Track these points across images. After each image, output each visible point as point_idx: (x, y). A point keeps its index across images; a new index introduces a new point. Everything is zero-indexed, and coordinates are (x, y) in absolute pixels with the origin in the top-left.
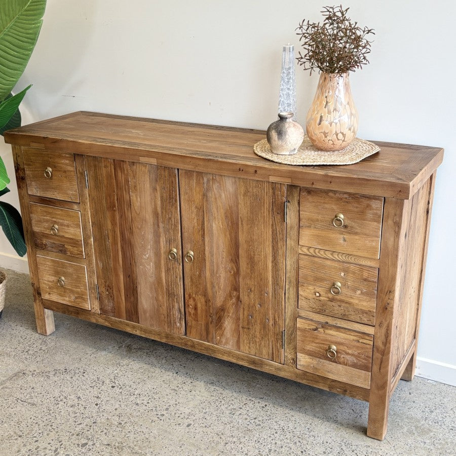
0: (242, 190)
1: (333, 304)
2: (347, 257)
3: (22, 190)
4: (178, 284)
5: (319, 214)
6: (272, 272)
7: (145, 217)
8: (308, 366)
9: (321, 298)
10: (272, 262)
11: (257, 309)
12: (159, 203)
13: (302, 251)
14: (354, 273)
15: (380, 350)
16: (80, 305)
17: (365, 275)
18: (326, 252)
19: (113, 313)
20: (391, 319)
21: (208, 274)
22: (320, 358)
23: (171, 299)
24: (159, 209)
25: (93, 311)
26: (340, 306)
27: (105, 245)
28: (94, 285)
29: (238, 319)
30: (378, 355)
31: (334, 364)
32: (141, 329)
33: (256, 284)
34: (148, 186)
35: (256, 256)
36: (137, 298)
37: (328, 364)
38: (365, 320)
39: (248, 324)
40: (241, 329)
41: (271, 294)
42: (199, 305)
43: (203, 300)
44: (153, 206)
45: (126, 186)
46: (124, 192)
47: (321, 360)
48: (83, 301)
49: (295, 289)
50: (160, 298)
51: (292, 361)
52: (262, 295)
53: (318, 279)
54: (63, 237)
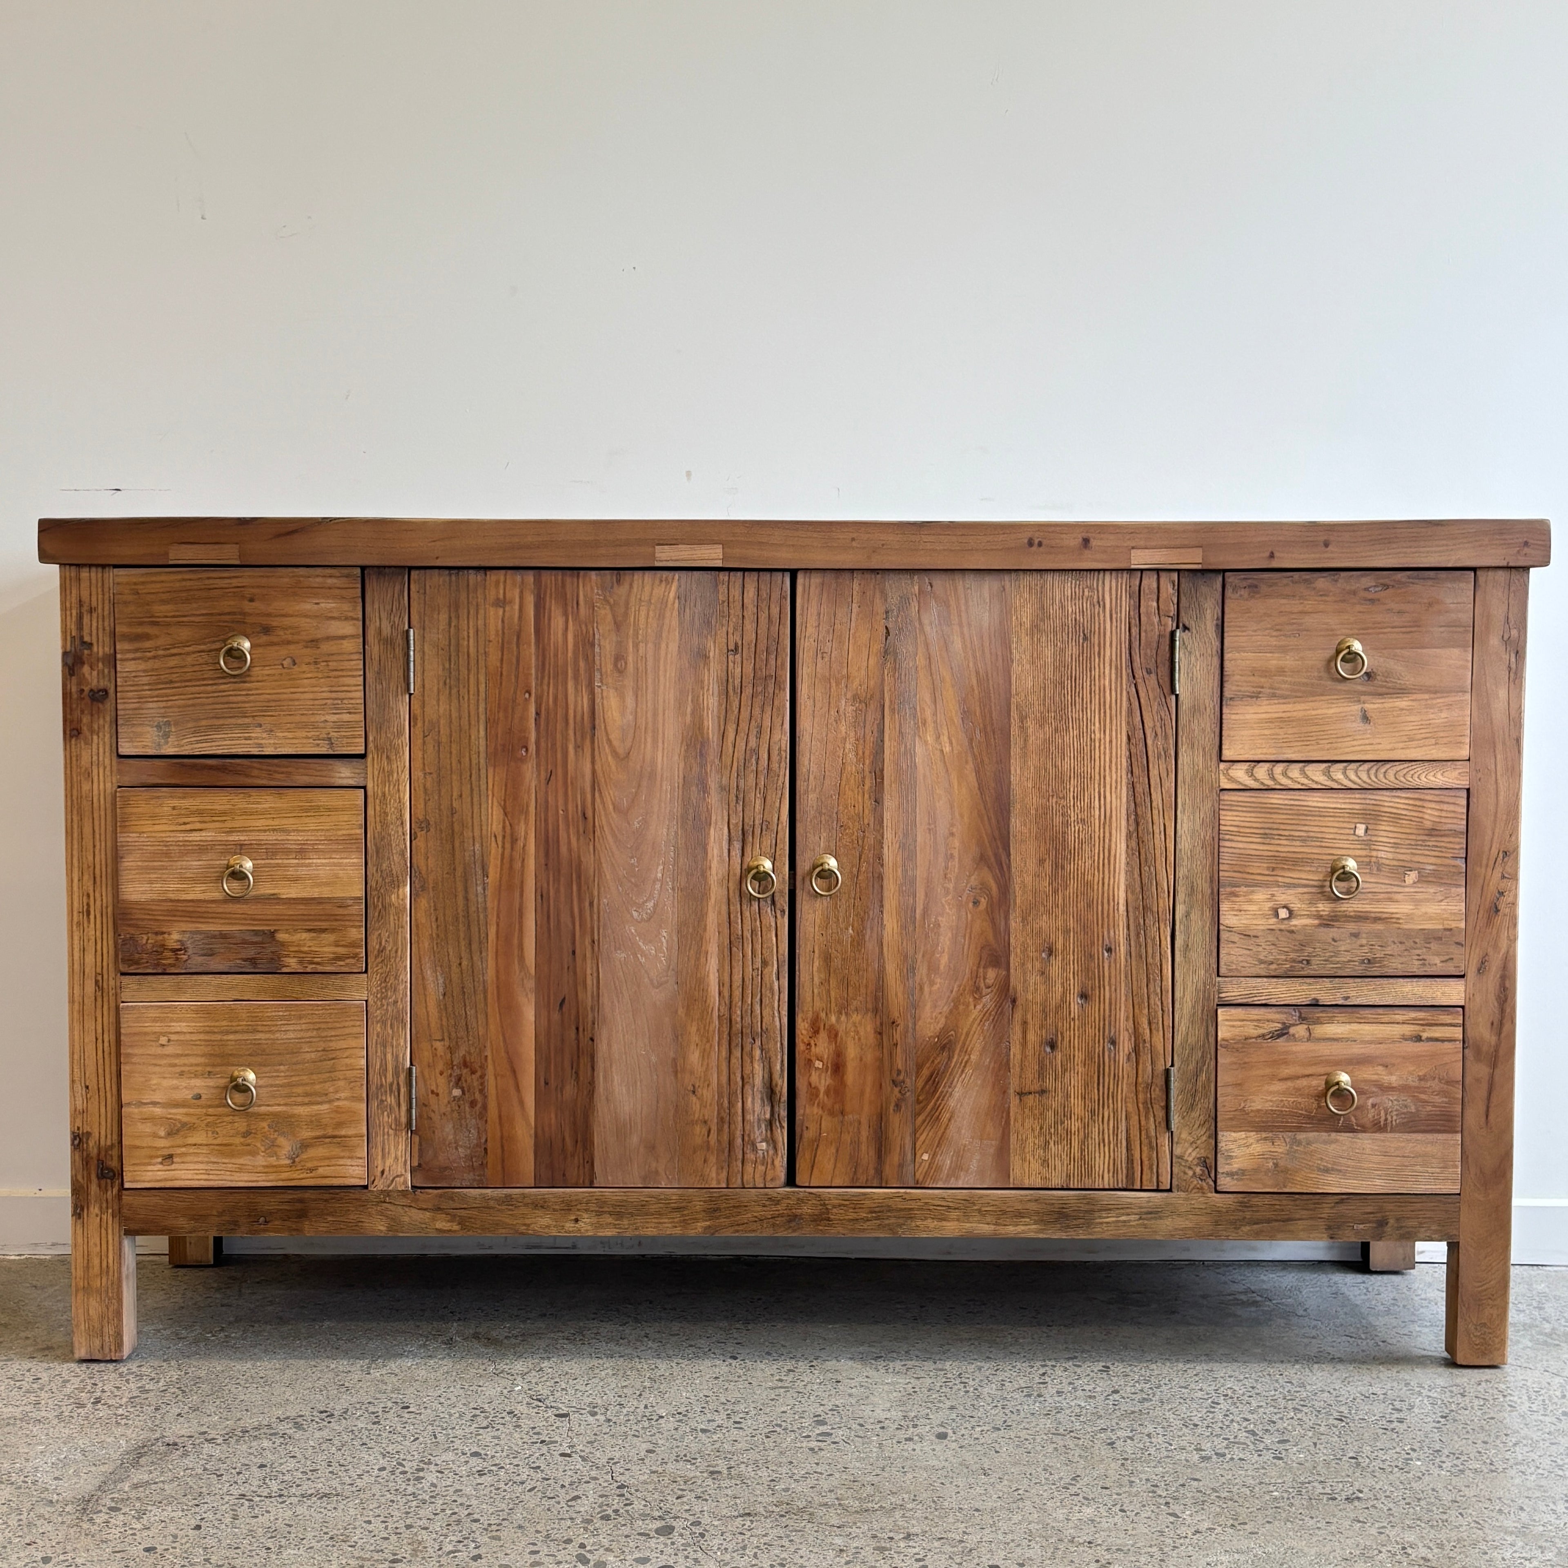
0: (1026, 615)
1: (1333, 932)
2: (1373, 772)
3: (89, 743)
4: (772, 990)
5: (1284, 649)
6: (1129, 872)
7: (653, 762)
8: (1256, 1170)
9: (1294, 922)
10: (1129, 836)
11: (1075, 1008)
12: (712, 702)
13: (1231, 779)
14: (1396, 818)
15: (1485, 1048)
16: (321, 1171)
17: (1430, 814)
18: (1310, 769)
19: (472, 1168)
20: (1513, 940)
21: (891, 924)
22: (1299, 1129)
23: (737, 1053)
24: (711, 725)
25: (380, 1185)
26: (1356, 935)
27: (467, 899)
28: (396, 1074)
29: (1003, 1066)
30: (1480, 1070)
31: (1344, 1137)
32: (601, 1208)
33: (1071, 924)
34: (674, 647)
35: (1074, 828)
36: (592, 1083)
37: (1325, 1142)
38: (1437, 964)
39: (1041, 1074)
40: (1014, 1102)
41: (1123, 949)
42: (852, 1052)
43: (867, 1027)
44: (688, 719)
45: (582, 664)
46: (571, 685)
47: (1301, 1136)
48: (337, 1151)
49: (1208, 914)
50: (694, 1057)
51: (1198, 1170)
52: (1091, 956)
53: (1285, 860)
54: (274, 899)
